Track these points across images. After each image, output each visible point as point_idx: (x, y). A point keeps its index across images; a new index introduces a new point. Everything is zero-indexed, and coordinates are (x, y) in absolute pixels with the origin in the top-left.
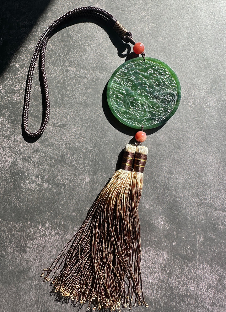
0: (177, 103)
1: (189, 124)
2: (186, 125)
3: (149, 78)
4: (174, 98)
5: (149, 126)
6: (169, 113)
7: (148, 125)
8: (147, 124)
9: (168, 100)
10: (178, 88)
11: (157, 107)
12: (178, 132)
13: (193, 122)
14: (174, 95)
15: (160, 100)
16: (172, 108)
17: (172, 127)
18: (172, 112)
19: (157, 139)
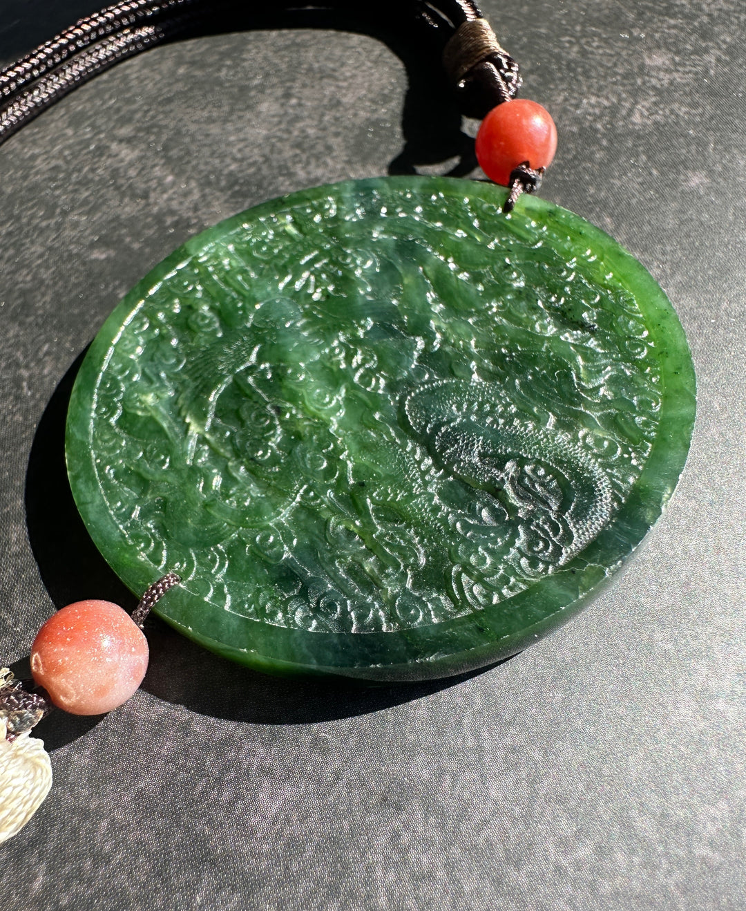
0: (575, 561)
1: (600, 851)
2: (564, 845)
3: (472, 305)
4: (580, 514)
5: (215, 617)
6: (460, 604)
7: (219, 595)
8: (219, 589)
9: (513, 499)
10: (656, 459)
11: (391, 513)
12: (450, 866)
13: (648, 864)
14: (589, 489)
15: (449, 472)
16: (505, 580)
17: (421, 770)
18: (489, 608)
19: (227, 794)
